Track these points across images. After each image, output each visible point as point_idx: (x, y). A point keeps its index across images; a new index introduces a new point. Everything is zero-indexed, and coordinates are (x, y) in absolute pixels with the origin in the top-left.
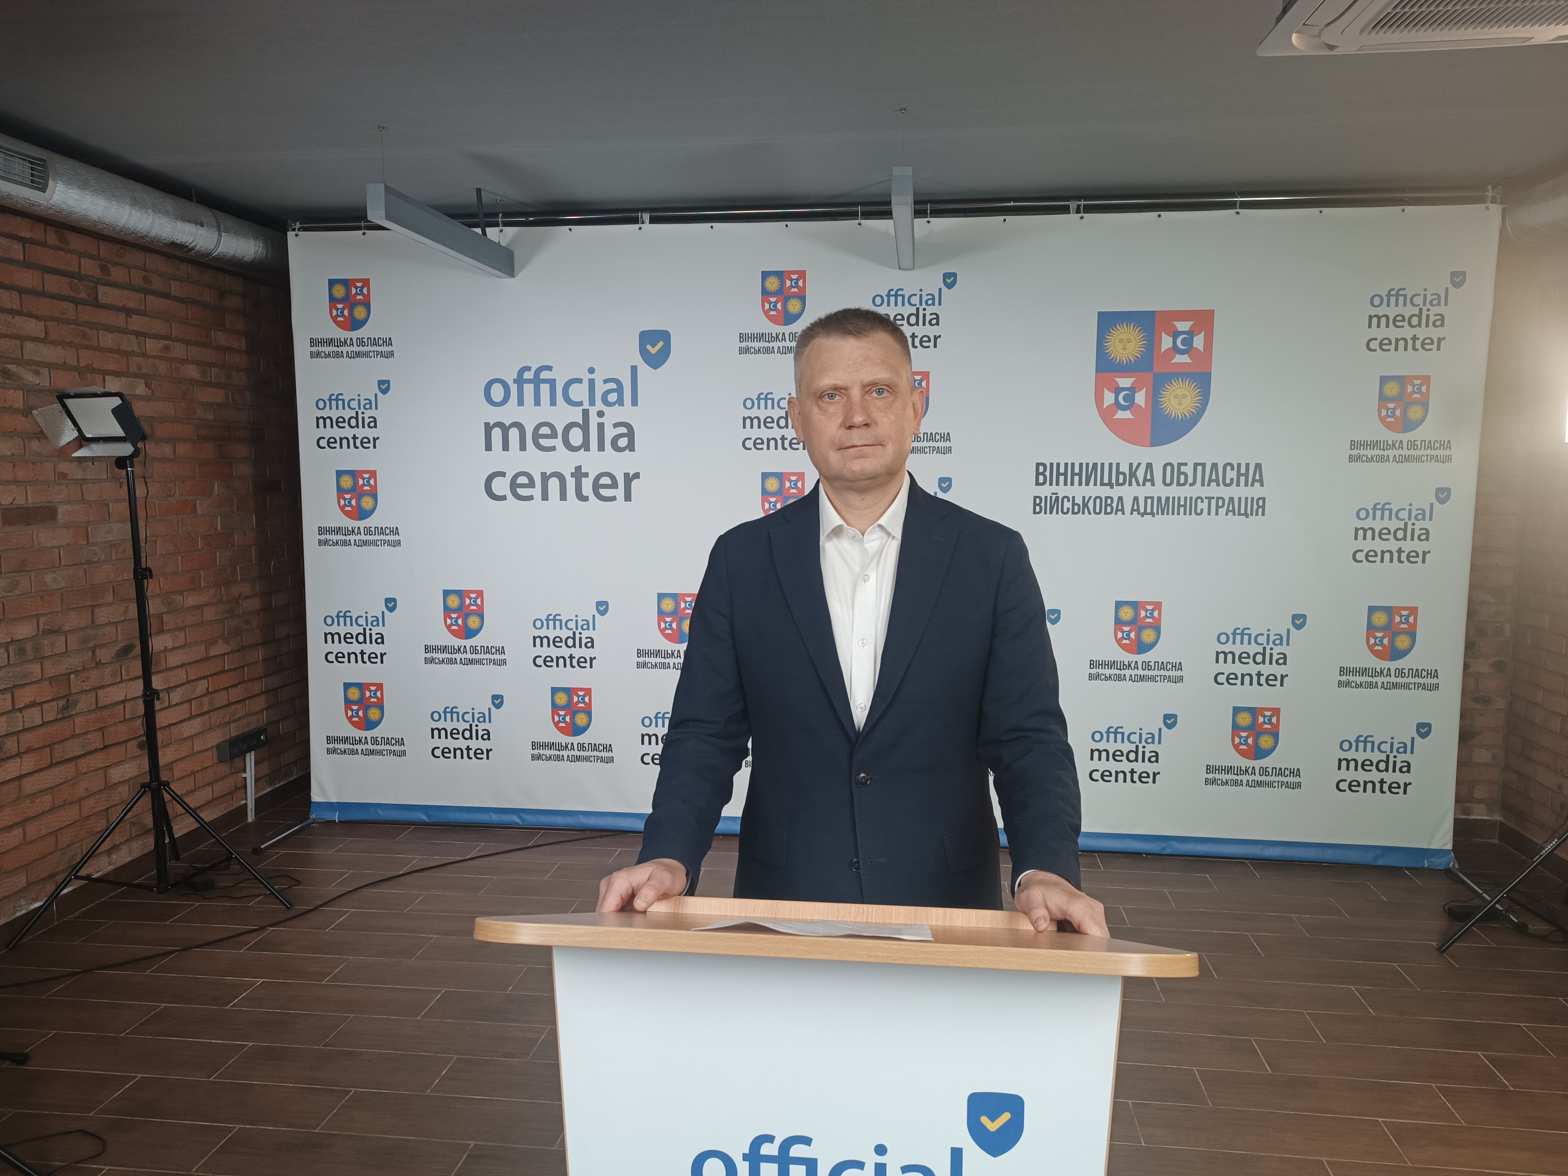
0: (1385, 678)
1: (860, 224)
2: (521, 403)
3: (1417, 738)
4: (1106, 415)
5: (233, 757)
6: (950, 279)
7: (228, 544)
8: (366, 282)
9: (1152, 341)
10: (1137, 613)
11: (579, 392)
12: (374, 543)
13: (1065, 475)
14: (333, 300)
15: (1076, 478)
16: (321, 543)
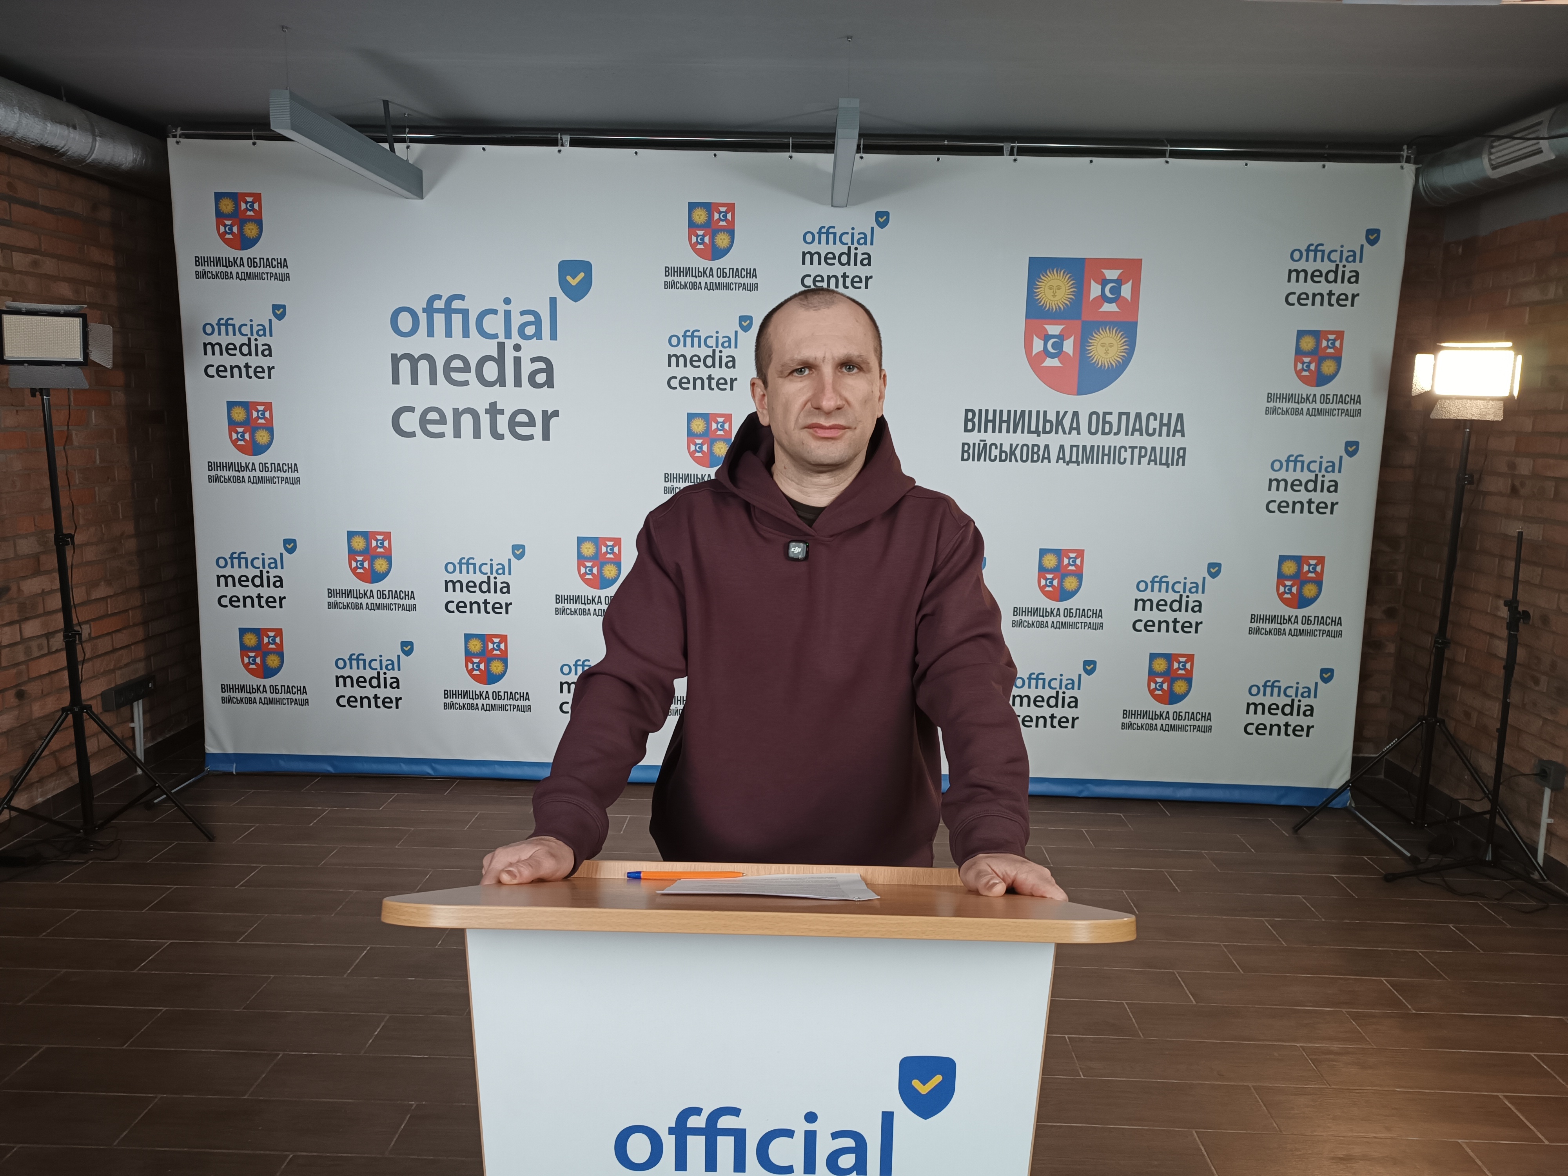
0: (1293, 625)
1: (791, 157)
2: (431, 333)
3: (1320, 683)
4: (1035, 362)
5: (119, 706)
6: (882, 219)
7: (108, 478)
8: (257, 197)
9: (1081, 289)
10: (1060, 561)
11: (495, 324)
12: (270, 480)
13: (994, 421)
14: (220, 216)
15: (1004, 425)
16: (211, 479)
